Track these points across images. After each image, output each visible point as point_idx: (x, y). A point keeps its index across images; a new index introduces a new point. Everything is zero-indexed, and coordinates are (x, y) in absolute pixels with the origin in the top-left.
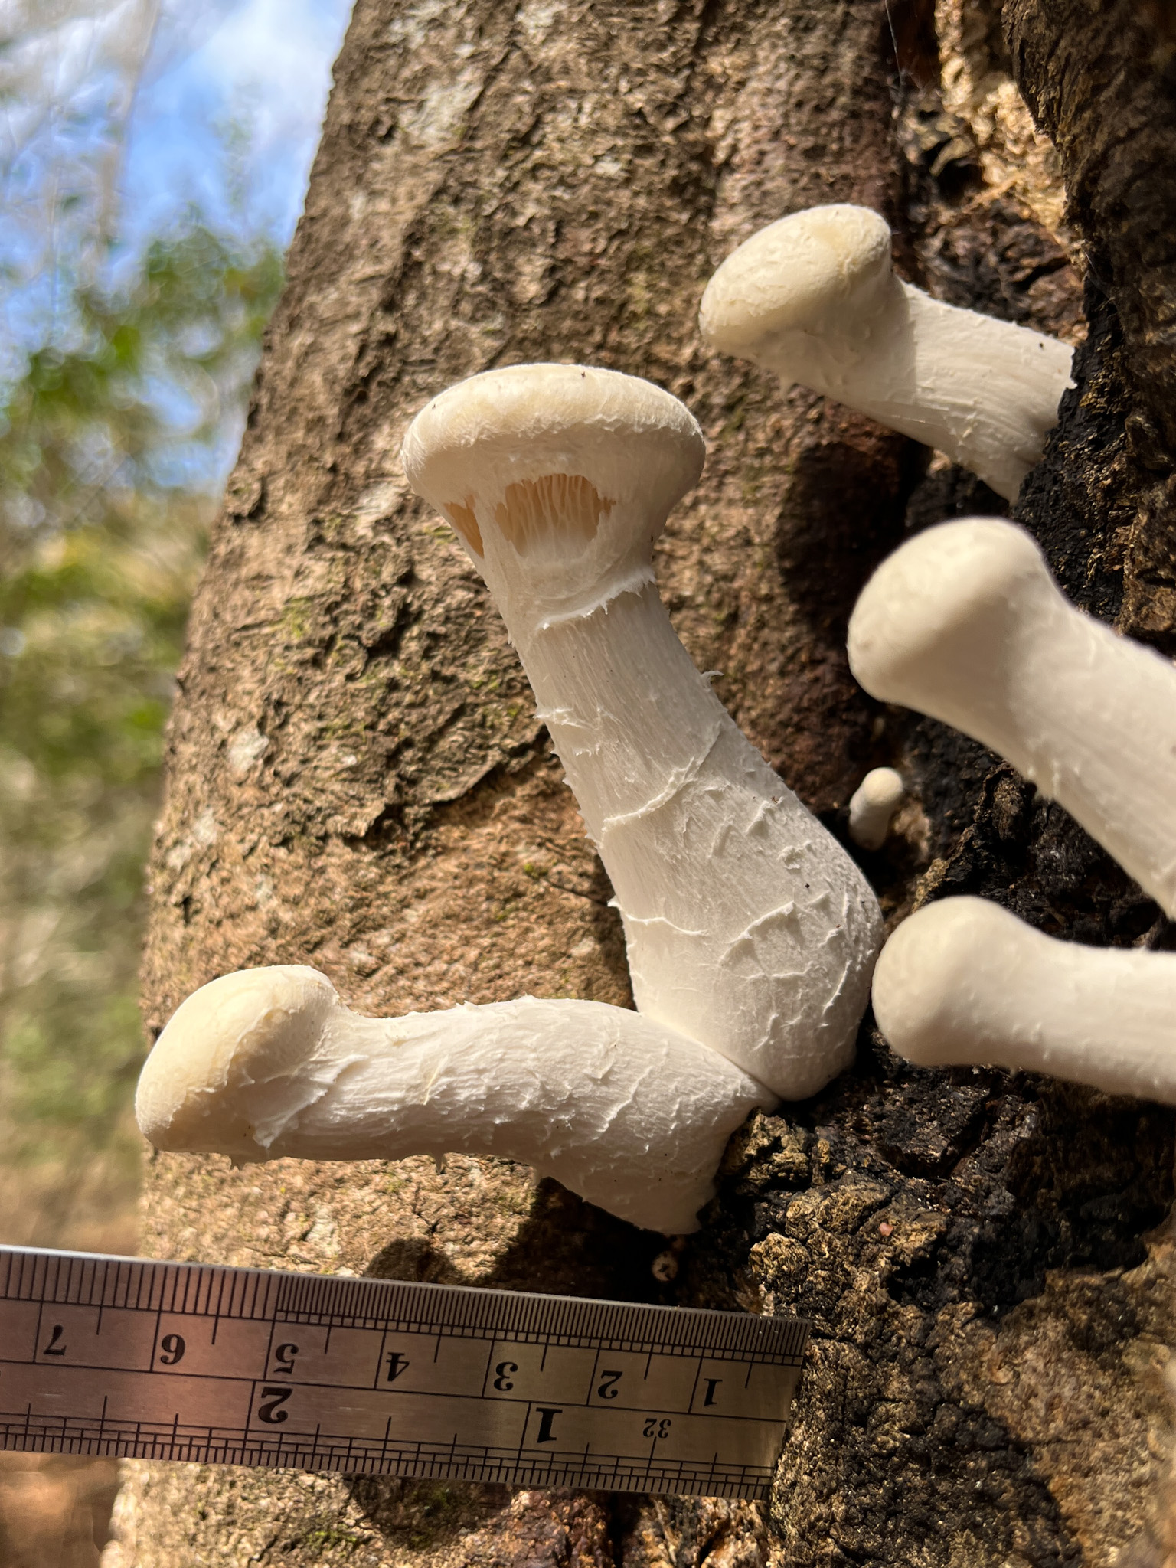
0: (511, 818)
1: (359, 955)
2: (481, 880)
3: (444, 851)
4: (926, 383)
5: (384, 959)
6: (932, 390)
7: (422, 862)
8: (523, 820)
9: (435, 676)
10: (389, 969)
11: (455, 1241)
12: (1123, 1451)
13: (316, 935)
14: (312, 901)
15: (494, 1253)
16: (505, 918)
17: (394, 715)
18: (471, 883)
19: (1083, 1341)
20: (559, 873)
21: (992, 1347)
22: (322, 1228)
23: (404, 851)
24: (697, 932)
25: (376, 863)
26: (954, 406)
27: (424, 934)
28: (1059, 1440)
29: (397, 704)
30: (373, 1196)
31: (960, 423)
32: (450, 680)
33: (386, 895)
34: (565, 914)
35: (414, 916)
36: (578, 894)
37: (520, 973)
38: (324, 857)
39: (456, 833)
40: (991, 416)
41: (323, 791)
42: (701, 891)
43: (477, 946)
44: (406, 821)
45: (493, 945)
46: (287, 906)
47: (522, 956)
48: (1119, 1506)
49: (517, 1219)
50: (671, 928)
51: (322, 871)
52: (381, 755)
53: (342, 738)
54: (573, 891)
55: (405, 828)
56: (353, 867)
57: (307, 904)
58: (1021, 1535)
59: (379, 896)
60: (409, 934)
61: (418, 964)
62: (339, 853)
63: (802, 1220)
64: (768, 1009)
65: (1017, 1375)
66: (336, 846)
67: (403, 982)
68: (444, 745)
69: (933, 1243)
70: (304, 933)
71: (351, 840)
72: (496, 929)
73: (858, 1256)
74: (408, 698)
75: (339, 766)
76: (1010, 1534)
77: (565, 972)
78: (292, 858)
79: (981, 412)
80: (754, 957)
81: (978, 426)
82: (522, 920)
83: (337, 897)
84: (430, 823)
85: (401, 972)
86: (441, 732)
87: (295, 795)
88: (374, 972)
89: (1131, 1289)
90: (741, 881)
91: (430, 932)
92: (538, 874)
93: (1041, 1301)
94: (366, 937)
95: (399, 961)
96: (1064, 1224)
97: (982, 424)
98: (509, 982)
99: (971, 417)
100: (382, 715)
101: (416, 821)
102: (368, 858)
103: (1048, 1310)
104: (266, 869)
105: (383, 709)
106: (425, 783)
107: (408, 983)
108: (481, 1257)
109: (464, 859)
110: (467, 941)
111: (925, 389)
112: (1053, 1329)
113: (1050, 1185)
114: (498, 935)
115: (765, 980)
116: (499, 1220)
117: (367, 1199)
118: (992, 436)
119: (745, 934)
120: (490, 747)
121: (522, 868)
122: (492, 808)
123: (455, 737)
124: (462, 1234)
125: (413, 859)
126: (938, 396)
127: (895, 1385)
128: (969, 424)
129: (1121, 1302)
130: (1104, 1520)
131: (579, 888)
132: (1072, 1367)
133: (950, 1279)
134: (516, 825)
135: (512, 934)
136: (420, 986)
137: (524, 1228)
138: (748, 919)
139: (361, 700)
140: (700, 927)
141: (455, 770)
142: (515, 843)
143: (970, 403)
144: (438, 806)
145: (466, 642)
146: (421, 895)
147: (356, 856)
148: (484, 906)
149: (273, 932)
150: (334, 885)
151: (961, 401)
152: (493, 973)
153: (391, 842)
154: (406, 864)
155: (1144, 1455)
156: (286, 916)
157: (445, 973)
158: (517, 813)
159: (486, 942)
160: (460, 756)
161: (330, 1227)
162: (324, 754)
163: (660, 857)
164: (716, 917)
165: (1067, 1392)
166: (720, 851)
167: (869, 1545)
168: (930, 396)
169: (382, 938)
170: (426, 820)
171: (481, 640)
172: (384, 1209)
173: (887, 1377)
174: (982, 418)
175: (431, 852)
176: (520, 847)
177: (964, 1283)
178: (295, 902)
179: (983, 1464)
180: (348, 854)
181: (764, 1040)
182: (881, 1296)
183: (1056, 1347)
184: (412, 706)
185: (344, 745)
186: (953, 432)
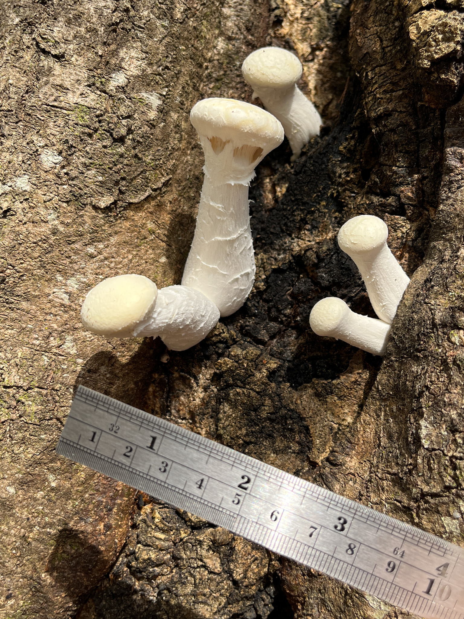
0: (148, 211)
1: (91, 250)
2: (136, 231)
3: (127, 219)
4: (292, 114)
5: (100, 253)
6: (293, 117)
7: (119, 221)
8: (151, 213)
9: (136, 156)
10: (101, 257)
11: (120, 352)
12: (322, 419)
13: (73, 239)
14: (75, 226)
15: (130, 356)
16: (140, 246)
17: (120, 166)
18: (133, 231)
19: (317, 395)
20: (158, 233)
21: (296, 395)
22: (68, 344)
23: (115, 217)
24: (225, 273)
25: (103, 218)
26: (296, 123)
27: (115, 247)
28: (311, 417)
29: (122, 163)
30: (90, 335)
31: (295, 128)
32: (140, 159)
33: (104, 230)
34: (158, 247)
35: (113, 240)
36: (163, 241)
37: (144, 265)
38: (83, 211)
39: (132, 214)
40: (303, 130)
41: (88, 187)
42: (232, 263)
43: (132, 254)
44: (118, 206)
45: (137, 254)
46: (63, 225)
47: (145, 259)
48: (320, 431)
49: (138, 346)
50: (217, 270)
51: (82, 216)
52: (114, 180)
53: (97, 169)
54: (161, 240)
55: (116, 209)
56: (94, 218)
57: (72, 227)
58: (297, 438)
59: (102, 230)
60: (110, 246)
61: (113, 257)
62: (89, 212)
63: (236, 356)
64: (235, 296)
65: (301, 402)
66: (89, 208)
67: (106, 262)
68: (134, 182)
69: (278, 367)
70: (69, 237)
71: (96, 208)
72: (138, 249)
73: (256, 368)
74: (126, 162)
75: (96, 179)
76: (295, 437)
77: (157, 266)
78: (69, 208)
79: (301, 128)
80: (238, 283)
81: (299, 131)
82: (145, 247)
83: (86, 227)
84: (125, 209)
85: (106, 259)
86: (135, 178)
87: (75, 185)
88: (96, 256)
89: (333, 385)
90: (243, 262)
91: (118, 246)
92: (152, 232)
93: (309, 385)
94: (95, 244)
95: (106, 255)
96: (310, 365)
97: (300, 131)
98: (141, 268)
99: (298, 128)
100: (116, 165)
101: (121, 207)
102: (101, 216)
103: (310, 387)
104: (55, 209)
105: (117, 163)
106: (127, 194)
107: (108, 263)
108: (127, 357)
109: (131, 223)
110: (129, 252)
111: (291, 116)
112: (310, 391)
113: (305, 355)
114: (139, 251)
115: (238, 289)
116: (133, 346)
117: (88, 336)
118: (301, 135)
119: (238, 276)
120: (148, 187)
121: (148, 229)
122: (144, 207)
123: (139, 181)
124: (123, 350)
125: (116, 220)
126: (293, 119)
127: (266, 402)
128: (297, 130)
129: (330, 387)
130: (317, 434)
131: (163, 239)
132: (313, 400)
133: (280, 376)
134: (149, 214)
135: (143, 251)
136: (112, 265)
137: (140, 348)
138: (240, 272)
139: (108, 157)
140: (227, 272)
141: (137, 192)
142: (147, 220)
143: (300, 124)
144: (130, 204)
145: (147, 146)
146: (116, 233)
147: (96, 214)
148: (136, 241)
149: (54, 234)
150: (86, 222)
151: (298, 123)
152: (136, 264)
153: (111, 212)
154: (114, 221)
155: (326, 420)
156: (61, 228)
157: (121, 262)
158: (150, 210)
159: (134, 253)
160: (139, 187)
161: (72, 344)
162: (89, 172)
163: (226, 251)
164: (233, 270)
165: (313, 406)
166: (241, 253)
167: (253, 440)
168: (291, 118)
169: (101, 246)
170: (124, 208)
171: (151, 147)
172: (96, 340)
173: (265, 400)
174: (301, 130)
175: (123, 218)
176: (148, 222)
177: (283, 377)
178: (67, 225)
179: (291, 422)
180: (94, 213)
181: (230, 304)
182: (265, 380)
183: (310, 396)
184: (127, 165)
185: (98, 172)
186: (292, 130)
